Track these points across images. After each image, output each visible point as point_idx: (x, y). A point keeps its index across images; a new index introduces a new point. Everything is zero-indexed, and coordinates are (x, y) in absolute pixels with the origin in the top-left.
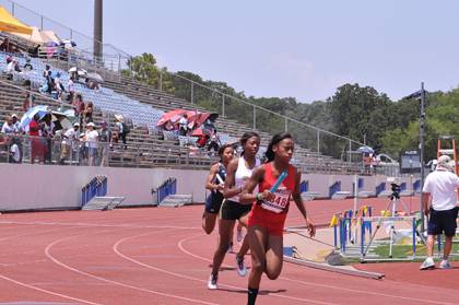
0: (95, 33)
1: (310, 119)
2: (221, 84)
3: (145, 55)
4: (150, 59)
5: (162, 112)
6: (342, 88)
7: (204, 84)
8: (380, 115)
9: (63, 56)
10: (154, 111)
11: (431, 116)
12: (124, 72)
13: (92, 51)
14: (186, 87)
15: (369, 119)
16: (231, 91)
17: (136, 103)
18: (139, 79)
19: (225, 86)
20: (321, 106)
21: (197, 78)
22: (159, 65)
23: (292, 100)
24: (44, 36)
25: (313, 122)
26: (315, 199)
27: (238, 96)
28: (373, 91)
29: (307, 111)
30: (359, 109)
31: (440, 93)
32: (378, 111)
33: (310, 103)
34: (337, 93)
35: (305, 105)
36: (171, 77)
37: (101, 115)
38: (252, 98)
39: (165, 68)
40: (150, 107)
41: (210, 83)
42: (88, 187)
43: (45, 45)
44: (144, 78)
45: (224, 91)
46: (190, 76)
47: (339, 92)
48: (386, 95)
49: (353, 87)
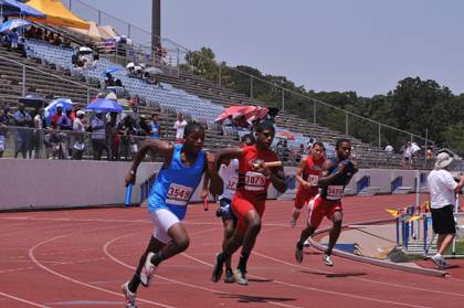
0: (153, 28)
1: (371, 113)
2: (280, 78)
3: (203, 49)
4: (208, 53)
5: (221, 107)
6: (403, 82)
7: (264, 78)
8: (442, 108)
9: (121, 51)
10: (214, 106)
12: (182, 66)
13: (150, 45)
14: (245, 81)
15: (430, 113)
16: (291, 85)
17: (195, 98)
18: (198, 74)
19: (285, 80)
20: (382, 100)
21: (256, 73)
22: (218, 60)
23: (353, 94)
24: (102, 31)
25: (374, 116)
26: (377, 194)
27: (300, 90)
28: (435, 84)
29: (367, 106)
30: (420, 104)
32: (439, 105)
33: (371, 97)
34: (398, 87)
35: (366, 99)
36: (230, 72)
37: (159, 110)
38: (312, 92)
39: (224, 63)
40: (209, 102)
41: (269, 78)
42: (146, 183)
43: (102, 40)
44: (203, 73)
45: (284, 85)
46: (249, 70)
47: (401, 85)
48: (447, 88)
49: (414, 81)
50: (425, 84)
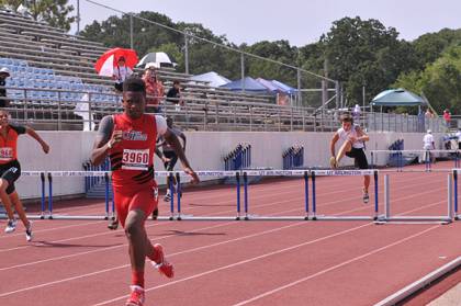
2: (196, 25)
6: (338, 23)
19: (201, 27)
23: (285, 43)
27: (219, 41)
28: (378, 24)
34: (333, 29)
41: (183, 25)
45: (201, 35)
47: (336, 27)
48: (394, 29)
49: (353, 21)
50: (367, 24)
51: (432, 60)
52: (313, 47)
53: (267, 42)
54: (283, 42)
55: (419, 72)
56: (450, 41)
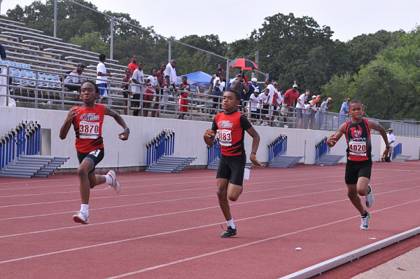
2: (123, 15)
6: (270, 19)
11: (390, 58)
19: (127, 17)
27: (146, 33)
28: (312, 22)
31: (401, 33)
34: (265, 25)
41: (109, 13)
47: (268, 23)
48: (329, 28)
49: (286, 18)
50: (301, 22)
51: (366, 62)
52: (243, 42)
53: (196, 36)
54: (212, 37)
55: (352, 74)
56: (386, 43)
